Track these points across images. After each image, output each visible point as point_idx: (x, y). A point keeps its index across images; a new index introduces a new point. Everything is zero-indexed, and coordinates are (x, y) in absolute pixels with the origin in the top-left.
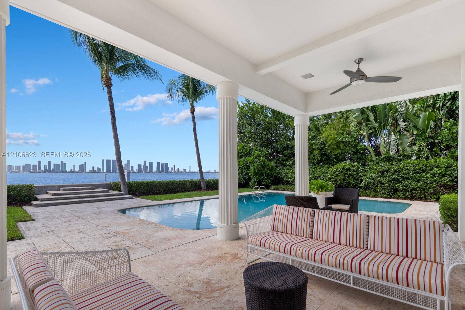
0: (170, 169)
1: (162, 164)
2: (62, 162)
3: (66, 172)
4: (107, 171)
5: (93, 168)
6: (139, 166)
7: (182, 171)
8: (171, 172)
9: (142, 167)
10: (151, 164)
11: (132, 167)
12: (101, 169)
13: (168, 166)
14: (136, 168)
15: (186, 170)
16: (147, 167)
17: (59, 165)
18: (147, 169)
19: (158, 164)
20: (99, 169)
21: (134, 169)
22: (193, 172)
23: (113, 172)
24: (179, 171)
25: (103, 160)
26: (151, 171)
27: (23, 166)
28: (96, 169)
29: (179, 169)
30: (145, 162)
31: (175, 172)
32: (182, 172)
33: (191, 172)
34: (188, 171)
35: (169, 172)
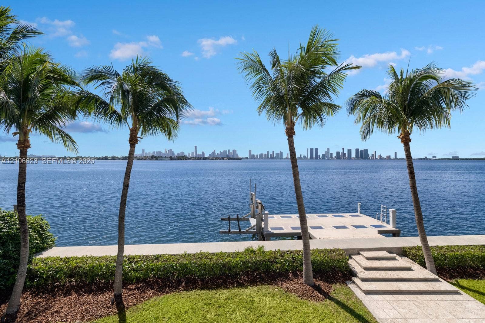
0: (370, 156)
1: (361, 150)
2: (281, 151)
3: (283, 159)
4: (310, 157)
5: (301, 155)
6: (338, 153)
7: (385, 157)
8: (372, 159)
9: (341, 154)
10: (350, 151)
11: (332, 154)
12: (306, 156)
13: (367, 152)
14: (334, 155)
15: (390, 156)
16: (345, 154)
17: (279, 154)
18: (345, 156)
19: (357, 150)
20: (305, 157)
21: (333, 156)
22: (400, 159)
23: (315, 159)
24: (381, 158)
25: (308, 149)
26: (350, 158)
27: (259, 155)
28: (302, 156)
29: (382, 155)
30: (343, 149)
31: (376, 159)
32: (385, 159)
33: (398, 159)
34: (393, 157)
35: (369, 159)
